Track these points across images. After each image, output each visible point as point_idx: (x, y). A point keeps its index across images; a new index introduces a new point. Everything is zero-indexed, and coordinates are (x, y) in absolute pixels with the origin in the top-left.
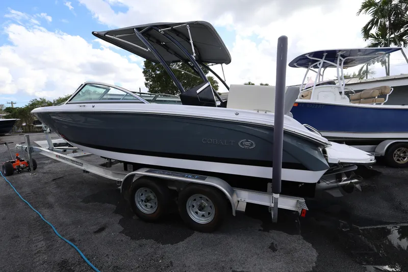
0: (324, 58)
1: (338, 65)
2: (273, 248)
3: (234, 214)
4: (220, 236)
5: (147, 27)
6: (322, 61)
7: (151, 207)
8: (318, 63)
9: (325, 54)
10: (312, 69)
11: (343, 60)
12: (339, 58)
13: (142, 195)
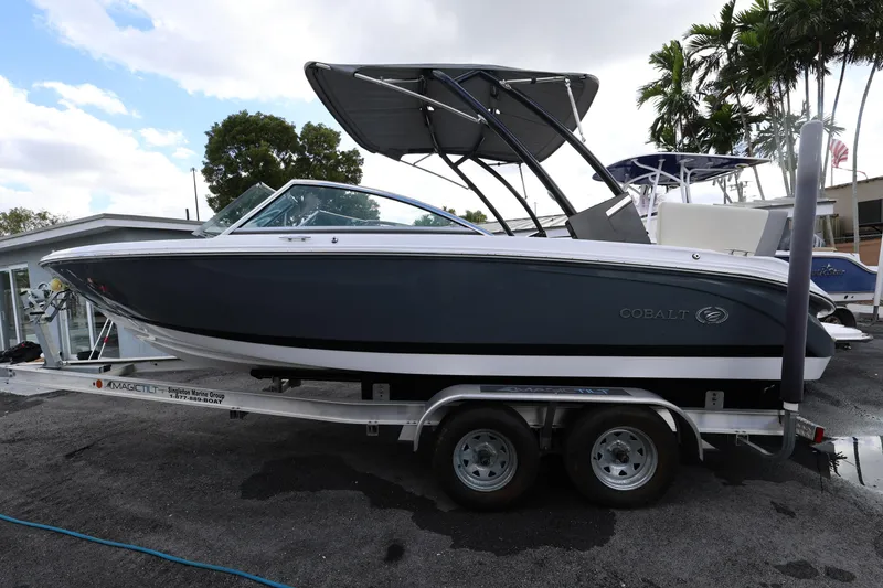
0: (660, 167)
1: (681, 181)
2: (784, 510)
3: (701, 457)
4: (671, 509)
5: (469, 70)
6: (658, 172)
7: (492, 474)
8: (649, 175)
9: (662, 161)
10: (632, 185)
11: (689, 173)
12: (683, 169)
13: (467, 447)
